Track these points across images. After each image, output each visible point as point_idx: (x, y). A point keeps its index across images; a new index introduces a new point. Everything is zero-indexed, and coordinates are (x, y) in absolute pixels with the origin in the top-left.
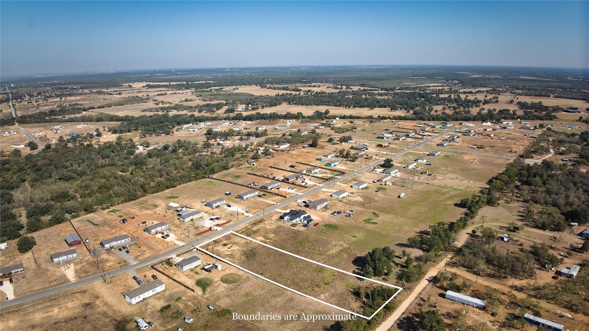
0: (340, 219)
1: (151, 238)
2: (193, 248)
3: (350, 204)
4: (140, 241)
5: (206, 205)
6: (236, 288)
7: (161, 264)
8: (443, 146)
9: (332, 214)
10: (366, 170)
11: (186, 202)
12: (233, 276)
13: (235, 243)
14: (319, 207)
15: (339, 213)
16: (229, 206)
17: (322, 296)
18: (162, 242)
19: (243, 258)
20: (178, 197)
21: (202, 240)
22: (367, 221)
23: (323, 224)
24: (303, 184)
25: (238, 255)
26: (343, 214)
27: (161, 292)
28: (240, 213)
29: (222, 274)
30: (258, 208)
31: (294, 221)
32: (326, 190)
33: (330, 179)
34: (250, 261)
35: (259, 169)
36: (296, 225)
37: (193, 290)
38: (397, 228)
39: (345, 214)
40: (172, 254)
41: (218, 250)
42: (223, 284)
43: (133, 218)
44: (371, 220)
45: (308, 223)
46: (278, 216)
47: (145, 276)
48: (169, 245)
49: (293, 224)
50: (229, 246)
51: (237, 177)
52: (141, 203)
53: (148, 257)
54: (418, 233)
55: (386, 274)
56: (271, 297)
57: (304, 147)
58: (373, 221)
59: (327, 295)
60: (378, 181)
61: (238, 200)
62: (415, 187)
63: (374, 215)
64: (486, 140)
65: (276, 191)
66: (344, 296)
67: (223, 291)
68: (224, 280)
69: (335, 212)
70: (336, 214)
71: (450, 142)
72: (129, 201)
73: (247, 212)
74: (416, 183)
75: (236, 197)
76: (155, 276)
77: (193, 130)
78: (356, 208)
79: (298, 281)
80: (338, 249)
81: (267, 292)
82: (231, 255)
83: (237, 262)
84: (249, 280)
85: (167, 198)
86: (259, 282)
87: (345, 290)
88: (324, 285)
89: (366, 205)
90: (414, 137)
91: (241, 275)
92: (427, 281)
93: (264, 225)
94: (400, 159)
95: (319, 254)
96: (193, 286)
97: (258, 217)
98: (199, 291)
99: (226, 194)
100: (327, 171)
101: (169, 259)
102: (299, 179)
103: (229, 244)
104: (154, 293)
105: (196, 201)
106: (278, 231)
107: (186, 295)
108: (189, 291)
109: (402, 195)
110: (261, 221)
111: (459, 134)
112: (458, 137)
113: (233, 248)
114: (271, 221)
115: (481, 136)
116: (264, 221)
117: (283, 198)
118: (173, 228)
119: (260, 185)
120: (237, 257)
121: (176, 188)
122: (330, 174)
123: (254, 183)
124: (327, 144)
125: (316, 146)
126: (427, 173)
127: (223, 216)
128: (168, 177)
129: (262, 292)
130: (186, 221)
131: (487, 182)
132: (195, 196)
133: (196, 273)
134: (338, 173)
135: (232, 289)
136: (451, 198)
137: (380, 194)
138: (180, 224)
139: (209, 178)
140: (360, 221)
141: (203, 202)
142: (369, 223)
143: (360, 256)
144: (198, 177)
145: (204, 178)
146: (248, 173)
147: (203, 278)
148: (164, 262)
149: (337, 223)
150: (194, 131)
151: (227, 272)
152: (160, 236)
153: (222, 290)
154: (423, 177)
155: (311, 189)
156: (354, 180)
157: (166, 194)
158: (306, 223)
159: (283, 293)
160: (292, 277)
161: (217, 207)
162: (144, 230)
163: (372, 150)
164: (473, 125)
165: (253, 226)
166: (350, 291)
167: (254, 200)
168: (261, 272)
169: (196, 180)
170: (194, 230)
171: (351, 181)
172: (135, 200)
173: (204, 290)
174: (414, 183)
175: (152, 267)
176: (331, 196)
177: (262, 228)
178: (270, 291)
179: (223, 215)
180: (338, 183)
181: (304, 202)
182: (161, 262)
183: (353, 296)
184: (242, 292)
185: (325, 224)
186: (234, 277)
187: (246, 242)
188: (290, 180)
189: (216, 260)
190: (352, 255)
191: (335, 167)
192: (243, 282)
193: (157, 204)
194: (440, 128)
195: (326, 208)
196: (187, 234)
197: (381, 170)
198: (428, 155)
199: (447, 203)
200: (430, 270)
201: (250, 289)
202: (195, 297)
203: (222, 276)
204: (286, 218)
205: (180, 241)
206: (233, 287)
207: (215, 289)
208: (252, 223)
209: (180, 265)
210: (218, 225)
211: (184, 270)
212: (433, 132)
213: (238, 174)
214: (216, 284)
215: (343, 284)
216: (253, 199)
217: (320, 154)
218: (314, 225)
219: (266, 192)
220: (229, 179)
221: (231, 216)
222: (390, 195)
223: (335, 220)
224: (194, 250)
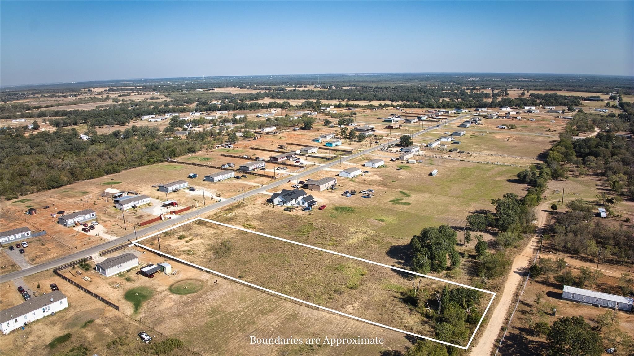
0: (355, 200)
1: (66, 232)
2: (129, 242)
3: (366, 184)
4: (47, 236)
5: (158, 190)
6: (193, 301)
7: (71, 267)
8: (466, 127)
9: (342, 195)
10: (379, 149)
11: (131, 188)
12: (191, 281)
13: (197, 235)
14: (323, 187)
15: (353, 193)
16: (193, 190)
17: (349, 308)
18: (81, 236)
19: (209, 254)
20: (120, 182)
21: (144, 233)
22: (394, 202)
23: (331, 206)
24: (298, 164)
25: (201, 250)
26: (359, 195)
27: (60, 311)
28: (208, 198)
29: (172, 280)
30: (235, 191)
31: (289, 205)
32: (328, 170)
33: (333, 158)
34: (221, 258)
35: (236, 151)
36: (292, 209)
37: (117, 308)
38: (440, 208)
39: (362, 195)
40: (93, 252)
41: (169, 245)
42: (172, 296)
43: (48, 207)
44: (401, 200)
45: (309, 205)
46: (265, 199)
47: (39, 287)
48: (92, 240)
49: (288, 208)
50: (186, 239)
51: (207, 159)
52: (65, 191)
53: (53, 258)
54: (472, 213)
55: (448, 269)
56: (257, 314)
57: (294, 130)
58: (403, 201)
59: (356, 305)
60: (398, 159)
61: (206, 182)
62: (447, 165)
63: (403, 195)
64: (514, 121)
65: (261, 172)
66: (388, 305)
67: (171, 308)
68: (174, 289)
69: (348, 192)
70: (348, 194)
71: (472, 124)
72: (50, 189)
73: (218, 196)
74: (447, 160)
75: (204, 180)
76: (56, 286)
77: (155, 120)
78: (375, 188)
79: (303, 285)
80: (360, 237)
81: (250, 305)
82: (190, 251)
83: (199, 260)
84: (218, 288)
85: (104, 183)
86: (236, 290)
87: (387, 296)
88: (348, 290)
89: (388, 184)
90: (428, 120)
91: (205, 281)
92: (517, 275)
93: (244, 211)
94: (418, 139)
95: (332, 245)
96: (119, 301)
97: (235, 202)
98: (127, 309)
99: (190, 177)
100: (328, 151)
101: (85, 260)
102: (291, 159)
103: (188, 236)
104: (46, 314)
105: (145, 186)
106: (265, 217)
107: (104, 316)
108: (111, 308)
109: (435, 172)
110: (238, 206)
111: (480, 118)
112: (479, 120)
113: (194, 242)
114: (254, 206)
115: (506, 119)
116: (244, 206)
117: (270, 179)
118: (103, 218)
119: (238, 167)
120: (199, 254)
121: (120, 174)
122: (332, 154)
123: (229, 164)
124: (323, 127)
125: (309, 129)
126: (458, 151)
127: (182, 202)
128: (111, 160)
129: (240, 306)
130: (125, 209)
131: (536, 158)
132: (144, 181)
133: (128, 280)
134: (342, 153)
135: (188, 303)
136: (500, 174)
137: (403, 172)
138: (115, 213)
139: (167, 161)
140: (385, 201)
141: (155, 187)
142: (399, 203)
143: (397, 245)
144: (152, 160)
145: (161, 161)
146: (221, 155)
147: (138, 288)
148: (76, 264)
149: (353, 205)
150: (157, 121)
151: (181, 276)
152: (80, 228)
153: (169, 305)
154: (454, 155)
155: (309, 169)
156: (365, 159)
157: (104, 180)
158: (307, 205)
159: (278, 306)
160: (291, 280)
161: (174, 191)
162: (58, 222)
163: (380, 131)
164: (491, 111)
165: (227, 212)
166: (395, 297)
167: (229, 182)
168: (238, 274)
169: (150, 165)
170: (136, 220)
171: (361, 161)
172: (58, 187)
173: (137, 306)
174: (445, 160)
175: (55, 272)
176: (338, 175)
177: (241, 214)
178: (256, 304)
179: (183, 200)
180: (345, 162)
181: (301, 182)
182: (72, 265)
183: (403, 305)
184: (206, 307)
185: (335, 207)
186: (192, 284)
187: (215, 233)
188: (279, 160)
189: (165, 259)
190: (385, 245)
191: (337, 147)
192: (207, 291)
193: (88, 191)
194: (455, 113)
195: (333, 188)
196: (123, 225)
197: (398, 149)
198: (451, 135)
199: (496, 179)
200: (515, 259)
201: (220, 302)
202: (120, 319)
203: (171, 283)
204: (277, 200)
205: (110, 234)
206: (190, 300)
207: (157, 304)
208: (225, 209)
209: (102, 268)
210: (173, 212)
211: (108, 276)
212: (447, 116)
213: (208, 156)
214: (159, 297)
215: (380, 287)
216: (227, 181)
217: (317, 136)
218: (319, 209)
219: (246, 173)
220: (196, 162)
221: (194, 201)
222: (418, 173)
223: (348, 202)
224: (130, 246)
